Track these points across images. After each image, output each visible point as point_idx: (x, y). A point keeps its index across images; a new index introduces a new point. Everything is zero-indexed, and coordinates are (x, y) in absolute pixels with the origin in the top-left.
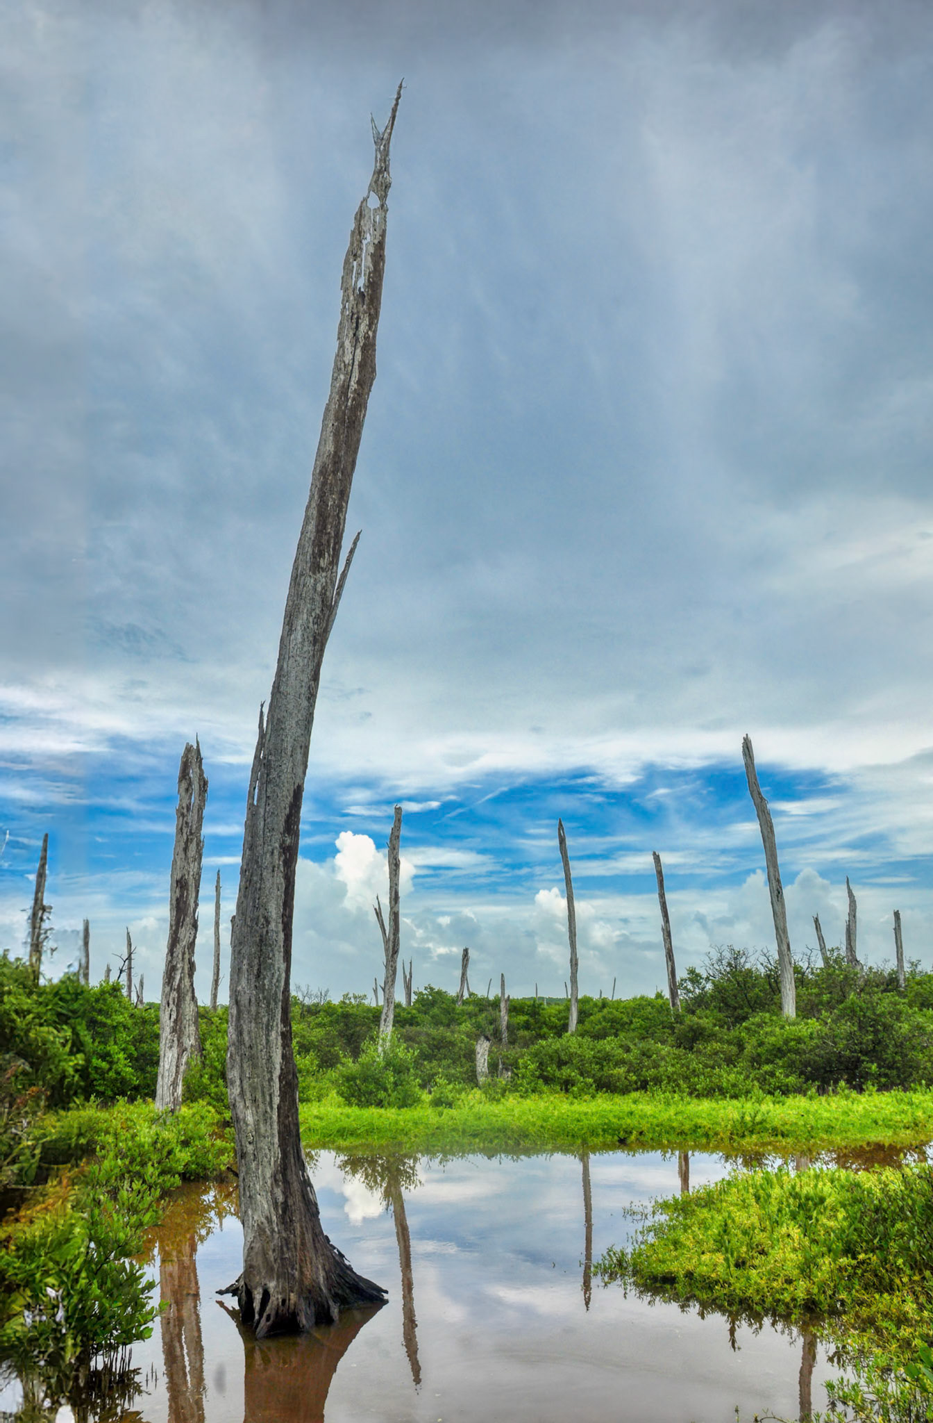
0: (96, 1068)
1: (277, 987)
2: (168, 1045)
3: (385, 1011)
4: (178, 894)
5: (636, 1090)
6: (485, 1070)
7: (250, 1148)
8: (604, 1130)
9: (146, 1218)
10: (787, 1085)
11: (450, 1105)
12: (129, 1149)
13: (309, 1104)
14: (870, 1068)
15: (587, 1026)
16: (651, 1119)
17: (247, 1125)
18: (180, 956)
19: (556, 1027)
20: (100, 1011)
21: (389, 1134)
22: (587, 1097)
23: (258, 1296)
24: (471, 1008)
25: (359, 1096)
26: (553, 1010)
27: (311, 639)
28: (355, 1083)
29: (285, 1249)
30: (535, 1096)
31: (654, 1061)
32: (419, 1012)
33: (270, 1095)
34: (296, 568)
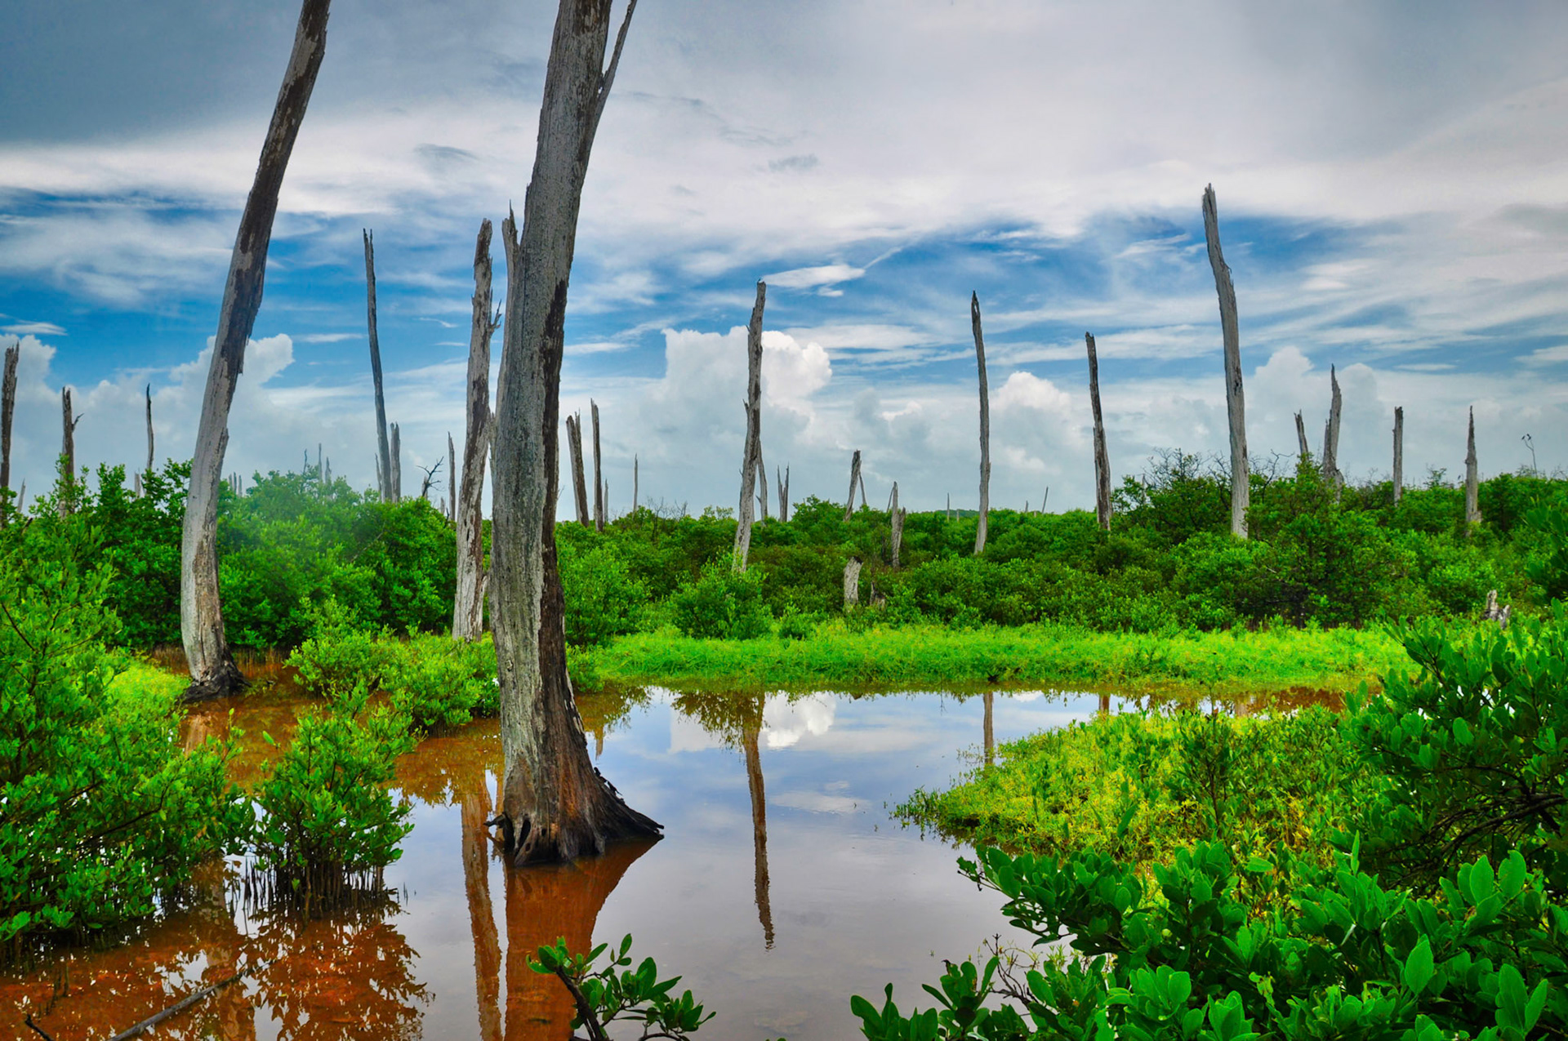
0: (398, 596)
1: (537, 504)
2: (466, 569)
3: (740, 528)
4: (475, 397)
5: (1030, 621)
6: (855, 596)
7: (510, 675)
8: (973, 666)
9: (395, 744)
10: (1214, 619)
11: (799, 636)
12: (414, 682)
13: (636, 636)
14: (1319, 601)
15: (998, 545)
16: (1031, 655)
17: (506, 651)
18: (478, 469)
19: (960, 546)
20: (402, 532)
21: (722, 669)
22: (968, 629)
23: (518, 826)
24: (857, 523)
25: (698, 626)
26: (958, 525)
27: (575, 112)
28: (693, 611)
29: (546, 780)
30: (905, 628)
31: (1059, 587)
32: (796, 528)
33: (531, 620)
34: (558, 28)
